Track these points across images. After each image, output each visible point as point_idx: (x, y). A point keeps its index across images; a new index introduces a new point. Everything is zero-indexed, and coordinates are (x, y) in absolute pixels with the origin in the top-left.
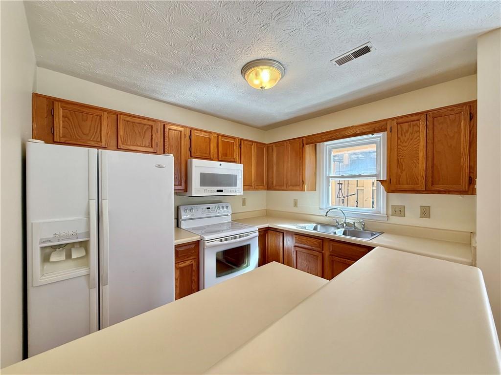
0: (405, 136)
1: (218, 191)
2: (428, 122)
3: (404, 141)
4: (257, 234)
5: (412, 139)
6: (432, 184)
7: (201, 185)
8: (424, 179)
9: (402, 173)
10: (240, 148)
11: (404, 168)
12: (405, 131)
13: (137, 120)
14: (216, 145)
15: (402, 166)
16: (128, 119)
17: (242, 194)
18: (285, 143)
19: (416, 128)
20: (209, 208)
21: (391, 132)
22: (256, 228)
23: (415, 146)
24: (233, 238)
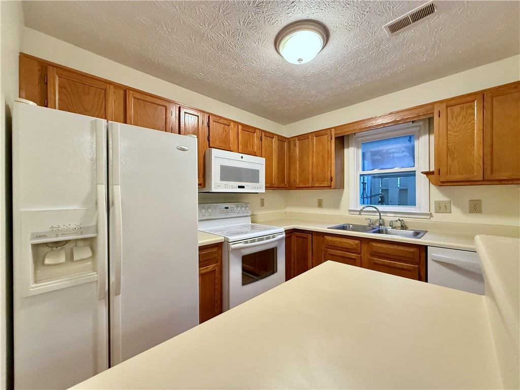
0: (457, 120)
1: (239, 187)
2: (485, 104)
3: (455, 125)
4: (284, 235)
5: (464, 124)
6: (492, 173)
7: (221, 180)
8: (480, 166)
9: (453, 162)
10: (261, 140)
11: (455, 156)
12: (456, 114)
13: (149, 99)
14: (235, 135)
15: (454, 154)
16: (138, 96)
17: (264, 192)
18: (310, 137)
19: (470, 111)
20: (227, 208)
21: (439, 116)
22: (282, 229)
23: (469, 131)
24: (259, 240)
